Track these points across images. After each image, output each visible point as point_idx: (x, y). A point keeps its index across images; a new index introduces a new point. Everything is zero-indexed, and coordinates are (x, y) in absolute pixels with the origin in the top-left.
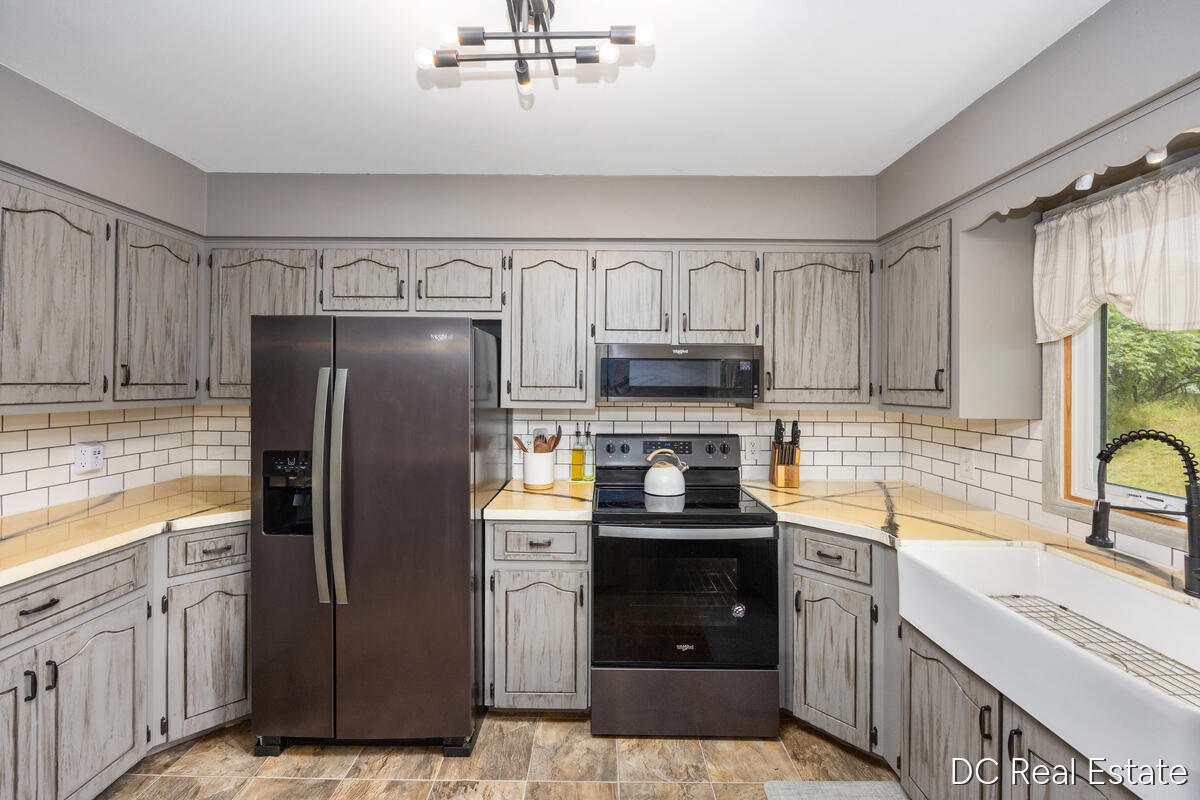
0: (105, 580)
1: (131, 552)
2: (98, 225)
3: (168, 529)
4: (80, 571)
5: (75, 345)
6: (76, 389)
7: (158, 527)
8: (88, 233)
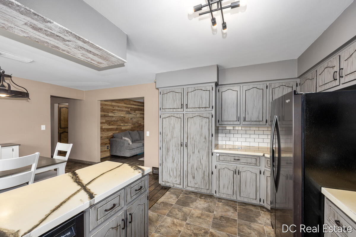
0: (249, 160)
1: (255, 157)
2: (264, 87)
3: (264, 155)
4: (244, 156)
5: (259, 113)
6: (259, 122)
7: (262, 154)
8: (262, 89)
